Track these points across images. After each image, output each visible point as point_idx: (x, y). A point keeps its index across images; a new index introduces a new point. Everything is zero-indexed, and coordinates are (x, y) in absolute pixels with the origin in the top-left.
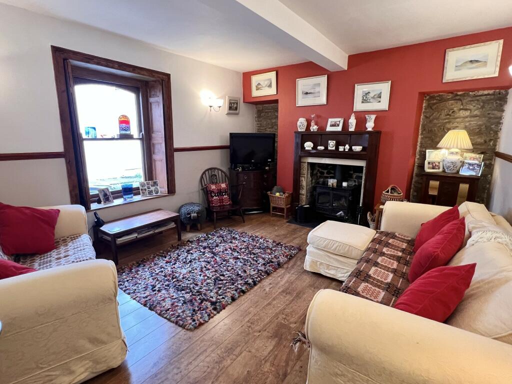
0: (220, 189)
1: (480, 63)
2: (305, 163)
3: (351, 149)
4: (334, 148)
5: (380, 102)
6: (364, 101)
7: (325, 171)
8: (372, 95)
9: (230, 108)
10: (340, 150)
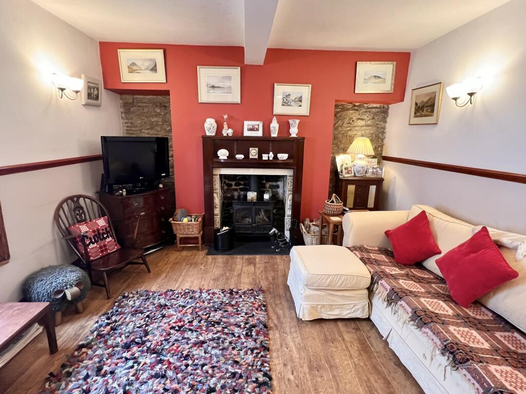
0: (98, 230)
1: (380, 80)
2: (216, 175)
3: (275, 157)
4: (256, 157)
5: (301, 106)
6: (285, 103)
7: (233, 183)
8: (292, 97)
9: (89, 96)
10: (264, 159)
